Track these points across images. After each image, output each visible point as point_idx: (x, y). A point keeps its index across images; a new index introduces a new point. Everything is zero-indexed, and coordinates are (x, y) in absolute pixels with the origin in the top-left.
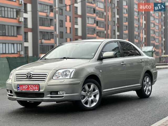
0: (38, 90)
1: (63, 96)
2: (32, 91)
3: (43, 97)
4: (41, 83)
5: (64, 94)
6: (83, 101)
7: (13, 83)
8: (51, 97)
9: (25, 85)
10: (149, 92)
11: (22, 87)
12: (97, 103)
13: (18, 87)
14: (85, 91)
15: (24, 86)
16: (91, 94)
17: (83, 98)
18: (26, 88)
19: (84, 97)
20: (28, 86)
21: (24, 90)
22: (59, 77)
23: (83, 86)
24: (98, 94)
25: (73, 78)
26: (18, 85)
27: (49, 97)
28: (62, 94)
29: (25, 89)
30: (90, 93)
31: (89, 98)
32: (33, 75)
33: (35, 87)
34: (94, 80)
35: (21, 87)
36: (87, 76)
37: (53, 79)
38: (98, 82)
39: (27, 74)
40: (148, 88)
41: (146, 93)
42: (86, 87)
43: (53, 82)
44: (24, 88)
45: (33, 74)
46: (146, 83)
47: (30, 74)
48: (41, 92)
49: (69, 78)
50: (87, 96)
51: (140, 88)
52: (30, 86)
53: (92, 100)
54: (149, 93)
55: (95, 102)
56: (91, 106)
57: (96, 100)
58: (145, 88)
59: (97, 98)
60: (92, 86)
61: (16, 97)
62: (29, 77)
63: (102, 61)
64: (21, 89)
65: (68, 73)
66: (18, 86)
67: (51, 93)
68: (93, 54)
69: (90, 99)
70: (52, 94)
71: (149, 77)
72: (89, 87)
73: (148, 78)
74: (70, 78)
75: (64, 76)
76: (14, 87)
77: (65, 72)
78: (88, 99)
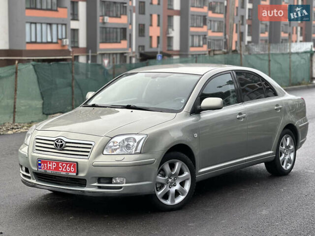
0: (75, 174)
1: (121, 188)
2: (64, 173)
3: (85, 186)
4: (81, 160)
5: (123, 183)
6: (159, 193)
7: (29, 154)
8: (100, 187)
9: (52, 162)
10: (290, 163)
11: (47, 166)
12: (186, 197)
13: (40, 164)
14: (164, 176)
15: (50, 164)
16: (175, 180)
17: (161, 188)
18: (53, 167)
19: (162, 185)
20: (58, 164)
21: (50, 169)
22: (116, 150)
23: (160, 166)
24: (188, 179)
25: (140, 153)
26: (39, 159)
27: (95, 186)
28: (119, 183)
29: (52, 170)
30: (173, 178)
31: (170, 188)
32: (67, 144)
33: (70, 167)
34: (182, 154)
35: (44, 165)
36: (168, 149)
37: (104, 153)
38: (189, 157)
39: (56, 141)
40: (287, 158)
41: (284, 167)
42: (167, 167)
43: (103, 160)
44: (50, 167)
45: (66, 142)
46: (284, 148)
47: (61, 142)
48: (81, 176)
49: (133, 153)
50: (167, 183)
51: (272, 159)
52: (60, 164)
53: (176, 191)
54: (290, 165)
55: (183, 195)
56: (174, 201)
57: (185, 191)
58: (281, 159)
59: (187, 187)
60: (178, 166)
61: (34, 181)
62: (60, 146)
63: (200, 116)
64: (44, 169)
65: (131, 144)
66: (40, 162)
67: (99, 180)
68: (183, 101)
69: (173, 189)
70: (102, 180)
71: (290, 137)
72: (172, 166)
73: (288, 139)
74: (135, 154)
75: (124, 150)
76: (33, 162)
77: (128, 142)
78: (169, 191)
